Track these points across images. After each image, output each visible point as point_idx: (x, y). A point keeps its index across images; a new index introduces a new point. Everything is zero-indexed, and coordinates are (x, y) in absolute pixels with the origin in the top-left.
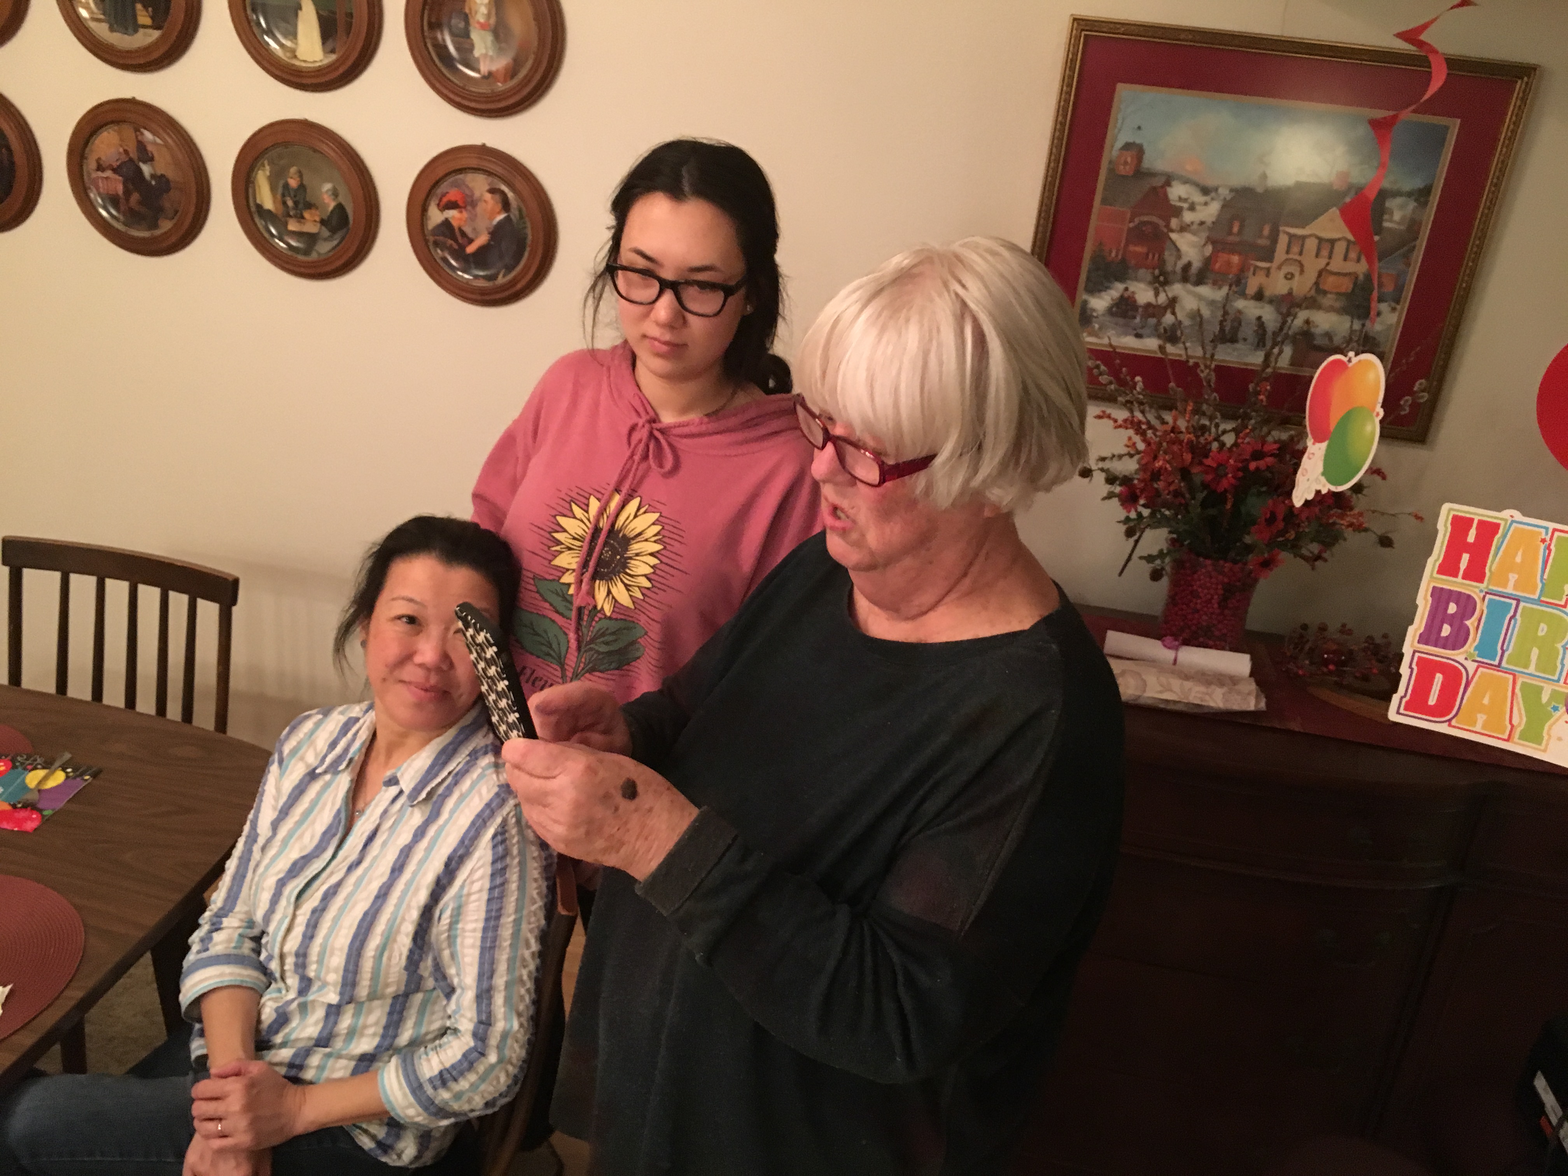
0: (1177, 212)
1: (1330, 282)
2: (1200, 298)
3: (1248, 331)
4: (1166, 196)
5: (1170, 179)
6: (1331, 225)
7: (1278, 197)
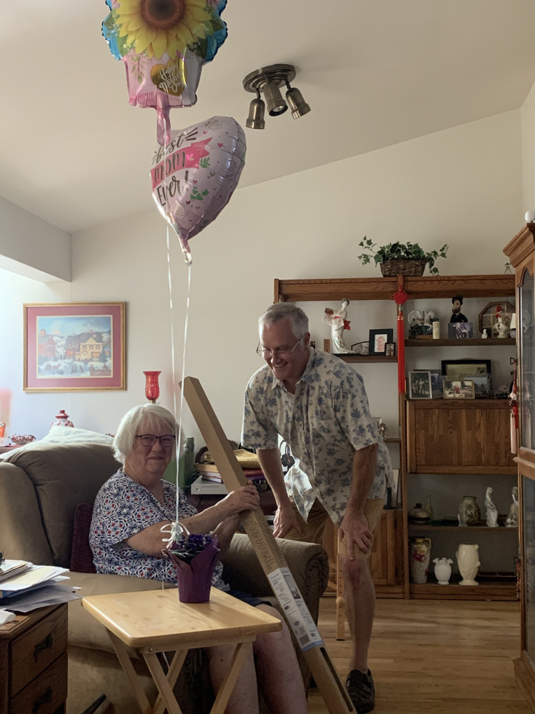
0: (56, 343)
1: (94, 355)
2: (65, 362)
3: (78, 369)
4: (53, 340)
5: (53, 336)
6: (91, 341)
7: (78, 337)
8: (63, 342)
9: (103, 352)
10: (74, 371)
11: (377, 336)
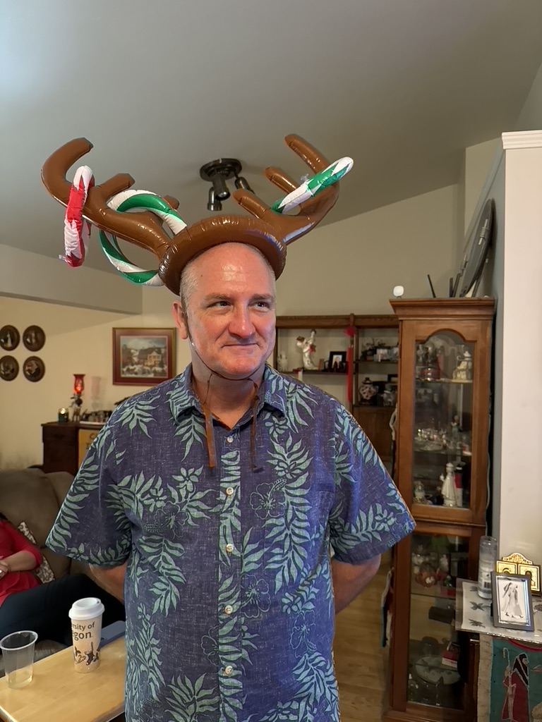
0: (133, 354)
1: (156, 362)
2: (139, 367)
3: (147, 372)
4: (131, 352)
5: (130, 349)
6: (154, 354)
7: (147, 350)
8: (137, 354)
9: (162, 361)
10: (144, 372)
11: (335, 357)
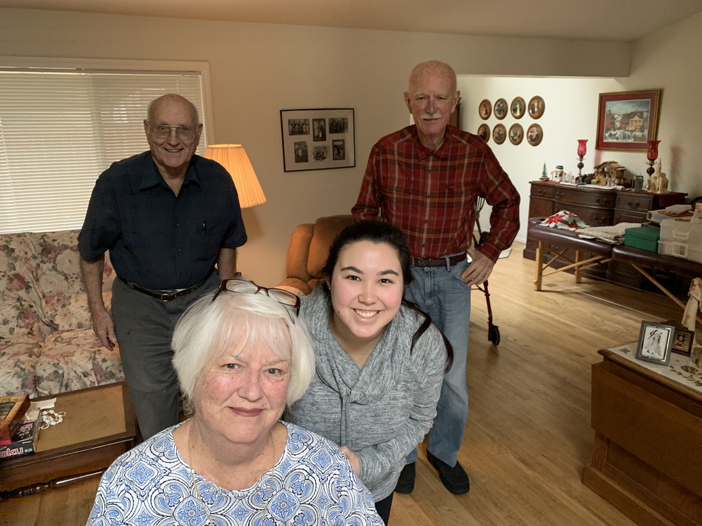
0: (616, 119)
1: (637, 127)
2: (620, 132)
3: (627, 136)
4: (614, 117)
7: (629, 114)
8: (620, 118)
9: (643, 125)
10: (624, 138)
